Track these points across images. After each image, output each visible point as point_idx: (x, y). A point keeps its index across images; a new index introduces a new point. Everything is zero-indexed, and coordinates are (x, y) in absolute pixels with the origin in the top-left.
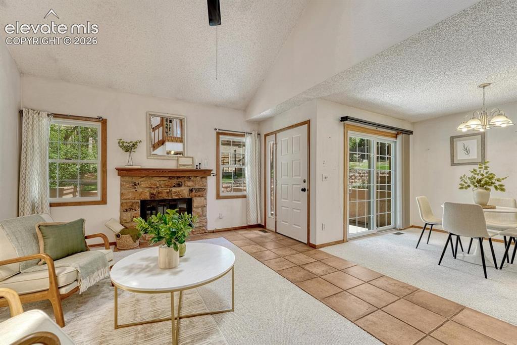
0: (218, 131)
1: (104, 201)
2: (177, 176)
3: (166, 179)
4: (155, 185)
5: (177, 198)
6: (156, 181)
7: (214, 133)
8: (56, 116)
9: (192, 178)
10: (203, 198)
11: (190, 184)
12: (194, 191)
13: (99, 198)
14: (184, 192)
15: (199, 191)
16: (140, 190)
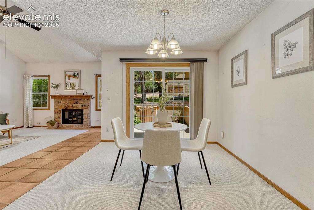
0: (96, 75)
1: (49, 109)
2: (76, 99)
3: (71, 100)
4: (67, 102)
5: (76, 109)
6: (67, 101)
7: (95, 76)
8: (35, 76)
9: (83, 100)
10: (88, 110)
11: (82, 102)
12: (83, 106)
13: (47, 108)
14: (79, 106)
15: (86, 106)
16: (61, 105)
